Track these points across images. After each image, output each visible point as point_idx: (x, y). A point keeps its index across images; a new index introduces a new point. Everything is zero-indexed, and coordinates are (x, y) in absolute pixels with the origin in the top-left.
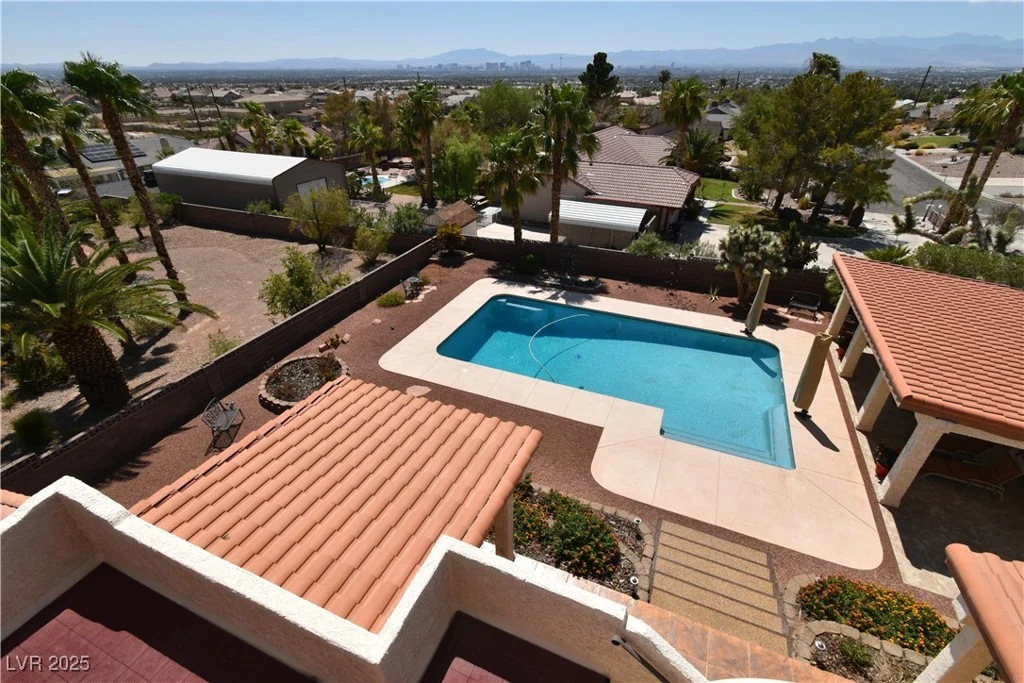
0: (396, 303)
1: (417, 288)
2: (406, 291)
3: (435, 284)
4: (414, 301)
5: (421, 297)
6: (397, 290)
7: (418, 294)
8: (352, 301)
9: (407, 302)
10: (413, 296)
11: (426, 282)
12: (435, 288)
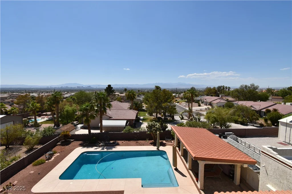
0: (42, 163)
1: (51, 155)
2: (46, 158)
3: (59, 153)
4: (50, 161)
5: (53, 158)
6: (43, 158)
7: (51, 158)
8: (21, 165)
9: (47, 161)
10: (49, 159)
11: (55, 153)
12: (59, 154)
